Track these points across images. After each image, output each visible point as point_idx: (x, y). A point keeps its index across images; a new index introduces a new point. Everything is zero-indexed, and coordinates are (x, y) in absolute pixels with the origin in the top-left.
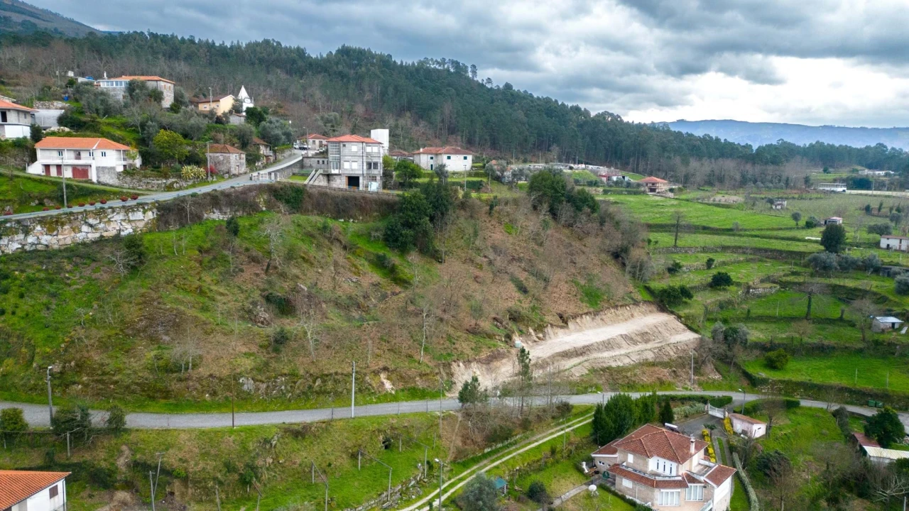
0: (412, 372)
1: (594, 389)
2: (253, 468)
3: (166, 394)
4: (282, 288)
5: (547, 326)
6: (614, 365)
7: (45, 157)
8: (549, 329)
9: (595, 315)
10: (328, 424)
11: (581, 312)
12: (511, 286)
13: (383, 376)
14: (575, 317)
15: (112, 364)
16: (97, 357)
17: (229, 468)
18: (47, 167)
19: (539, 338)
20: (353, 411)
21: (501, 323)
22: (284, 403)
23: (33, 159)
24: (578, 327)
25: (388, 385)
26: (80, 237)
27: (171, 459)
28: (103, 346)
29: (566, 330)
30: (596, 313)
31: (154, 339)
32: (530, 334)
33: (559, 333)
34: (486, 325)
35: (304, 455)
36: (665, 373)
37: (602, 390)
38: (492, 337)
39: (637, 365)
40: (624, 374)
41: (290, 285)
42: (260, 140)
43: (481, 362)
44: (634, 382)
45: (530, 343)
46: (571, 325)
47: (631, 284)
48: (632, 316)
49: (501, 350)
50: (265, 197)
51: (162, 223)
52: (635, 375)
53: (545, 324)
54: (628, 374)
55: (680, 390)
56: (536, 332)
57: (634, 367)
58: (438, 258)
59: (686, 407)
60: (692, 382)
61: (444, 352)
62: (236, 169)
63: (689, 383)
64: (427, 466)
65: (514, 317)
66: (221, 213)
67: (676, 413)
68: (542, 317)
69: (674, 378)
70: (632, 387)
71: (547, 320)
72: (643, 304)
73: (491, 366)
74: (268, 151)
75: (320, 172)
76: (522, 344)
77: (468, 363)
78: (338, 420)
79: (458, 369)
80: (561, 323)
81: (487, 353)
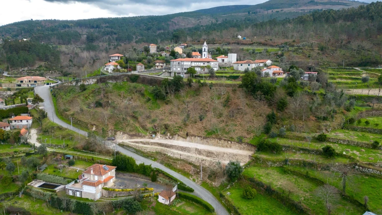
1: (153, 159)
3: (62, 115)
5: (175, 135)
8: (177, 136)
9: (203, 139)
10: (66, 129)
11: (196, 135)
12: (182, 118)
13: (94, 126)
14: (192, 135)
19: (169, 138)
20: (72, 129)
21: (155, 127)
24: (191, 140)
25: (94, 129)
27: (43, 124)
30: (205, 138)
32: (167, 136)
33: (180, 139)
34: (149, 126)
36: (191, 169)
37: (156, 161)
38: (147, 130)
39: (181, 160)
40: (169, 160)
41: (107, 100)
42: (161, 61)
43: (129, 135)
44: (172, 164)
45: (164, 138)
46: (188, 138)
47: (254, 134)
48: (230, 147)
49: (140, 134)
50: (127, 77)
51: (97, 82)
52: (174, 163)
53: (175, 134)
54: (171, 161)
55: (190, 179)
56: (170, 135)
57: (177, 159)
58: (166, 103)
59: (167, 181)
60: (201, 179)
61: (120, 128)
62: (140, 70)
63: (199, 179)
64: (66, 145)
65: (166, 127)
66: (112, 81)
67: (160, 179)
68: (178, 131)
69: (195, 174)
70: (169, 166)
71: (178, 133)
72: (245, 144)
73: (132, 137)
74: (162, 64)
75: (164, 71)
76: (159, 137)
77: (124, 133)
78: (68, 129)
79: (119, 133)
80: (185, 136)
81: (134, 133)
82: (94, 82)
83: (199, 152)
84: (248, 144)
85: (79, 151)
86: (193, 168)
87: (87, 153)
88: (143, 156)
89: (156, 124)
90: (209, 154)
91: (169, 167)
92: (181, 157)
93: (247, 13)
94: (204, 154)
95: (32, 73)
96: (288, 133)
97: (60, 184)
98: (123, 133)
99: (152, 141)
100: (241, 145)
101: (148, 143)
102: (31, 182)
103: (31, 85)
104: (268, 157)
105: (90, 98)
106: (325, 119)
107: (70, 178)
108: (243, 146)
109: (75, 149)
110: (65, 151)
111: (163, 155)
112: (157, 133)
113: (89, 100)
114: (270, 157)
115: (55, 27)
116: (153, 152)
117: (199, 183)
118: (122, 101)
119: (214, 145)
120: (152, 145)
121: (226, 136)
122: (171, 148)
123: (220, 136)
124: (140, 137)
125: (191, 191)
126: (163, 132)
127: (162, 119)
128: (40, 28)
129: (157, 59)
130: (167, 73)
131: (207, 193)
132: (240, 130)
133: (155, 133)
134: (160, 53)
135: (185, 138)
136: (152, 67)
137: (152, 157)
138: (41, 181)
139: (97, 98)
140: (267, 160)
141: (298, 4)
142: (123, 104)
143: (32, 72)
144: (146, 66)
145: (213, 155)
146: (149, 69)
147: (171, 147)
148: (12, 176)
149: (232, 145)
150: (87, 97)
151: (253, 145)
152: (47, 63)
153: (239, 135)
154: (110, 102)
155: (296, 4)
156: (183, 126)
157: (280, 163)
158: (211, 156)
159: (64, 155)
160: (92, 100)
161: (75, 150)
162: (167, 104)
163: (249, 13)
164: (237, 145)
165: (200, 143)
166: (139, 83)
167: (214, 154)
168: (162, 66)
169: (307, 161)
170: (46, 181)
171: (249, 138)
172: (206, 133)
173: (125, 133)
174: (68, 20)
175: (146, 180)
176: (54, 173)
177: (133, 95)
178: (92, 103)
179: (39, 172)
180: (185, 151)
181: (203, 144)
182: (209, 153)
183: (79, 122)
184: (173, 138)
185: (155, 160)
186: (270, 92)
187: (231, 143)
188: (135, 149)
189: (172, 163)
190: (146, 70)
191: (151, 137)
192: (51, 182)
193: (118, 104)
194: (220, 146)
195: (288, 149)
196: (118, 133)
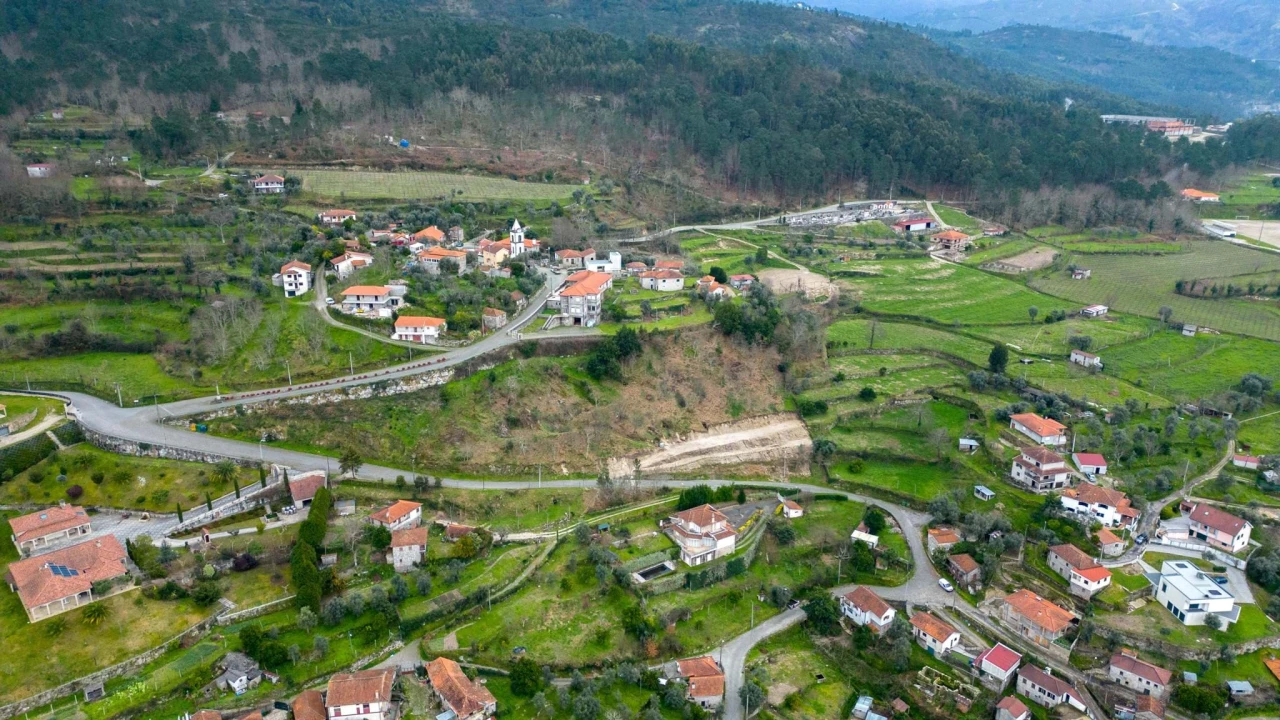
0: (579, 464)
2: (490, 508)
3: (458, 471)
4: (517, 412)
5: (690, 432)
6: (723, 462)
7: (400, 331)
8: (692, 434)
10: (527, 490)
12: (674, 402)
13: (562, 466)
14: (715, 425)
15: (435, 456)
16: (430, 452)
17: (481, 507)
18: (401, 336)
19: (683, 441)
20: (540, 484)
21: (654, 431)
22: (509, 478)
23: (394, 331)
24: (716, 432)
25: (565, 471)
26: (420, 386)
27: (459, 501)
28: (432, 447)
29: (706, 435)
30: (734, 422)
31: (452, 444)
32: (677, 438)
33: (700, 437)
34: (642, 432)
35: (515, 504)
36: (764, 470)
38: (643, 440)
39: (743, 463)
42: (518, 294)
43: (630, 457)
44: (734, 473)
45: (675, 444)
46: (711, 431)
47: (782, 397)
48: (769, 423)
49: (643, 450)
50: (513, 351)
52: (735, 469)
53: (687, 431)
54: (731, 469)
55: (773, 481)
56: (681, 435)
57: (739, 464)
58: (623, 382)
59: (761, 494)
63: (783, 476)
65: (667, 425)
66: (488, 365)
67: (750, 497)
68: (688, 426)
69: (771, 473)
70: (733, 477)
71: (690, 428)
72: (783, 414)
76: (667, 445)
77: (619, 458)
78: (532, 489)
79: (612, 461)
80: (703, 429)
81: (635, 452)
82: (446, 378)
83: (750, 444)
84: (785, 412)
86: (765, 468)
89: (648, 425)
90: (763, 441)
92: (740, 459)
94: (758, 444)
98: (617, 458)
100: (778, 417)
101: (673, 459)
107: (668, 548)
108: (781, 416)
109: (592, 513)
111: (714, 466)
112: (662, 440)
116: (699, 468)
117: (786, 481)
118: (545, 402)
120: (680, 459)
121: (757, 410)
122: (711, 452)
123: (751, 412)
124: (648, 454)
126: (667, 434)
127: (649, 414)
132: (763, 395)
133: (658, 440)
135: (706, 432)
137: (699, 475)
142: (552, 407)
145: (769, 441)
150: (474, 414)
153: (767, 403)
154: (529, 411)
156: (687, 415)
158: (767, 444)
160: (491, 418)
161: (593, 516)
162: (625, 384)
164: (775, 418)
166: (538, 355)
167: (768, 439)
169: (857, 412)
171: (780, 404)
172: (729, 415)
173: (622, 457)
175: (732, 507)
177: (551, 383)
178: (500, 423)
180: (731, 450)
181: (734, 431)
184: (689, 439)
185: (706, 477)
187: (767, 417)
191: (662, 448)
193: (546, 410)
194: (756, 428)
196: (609, 461)
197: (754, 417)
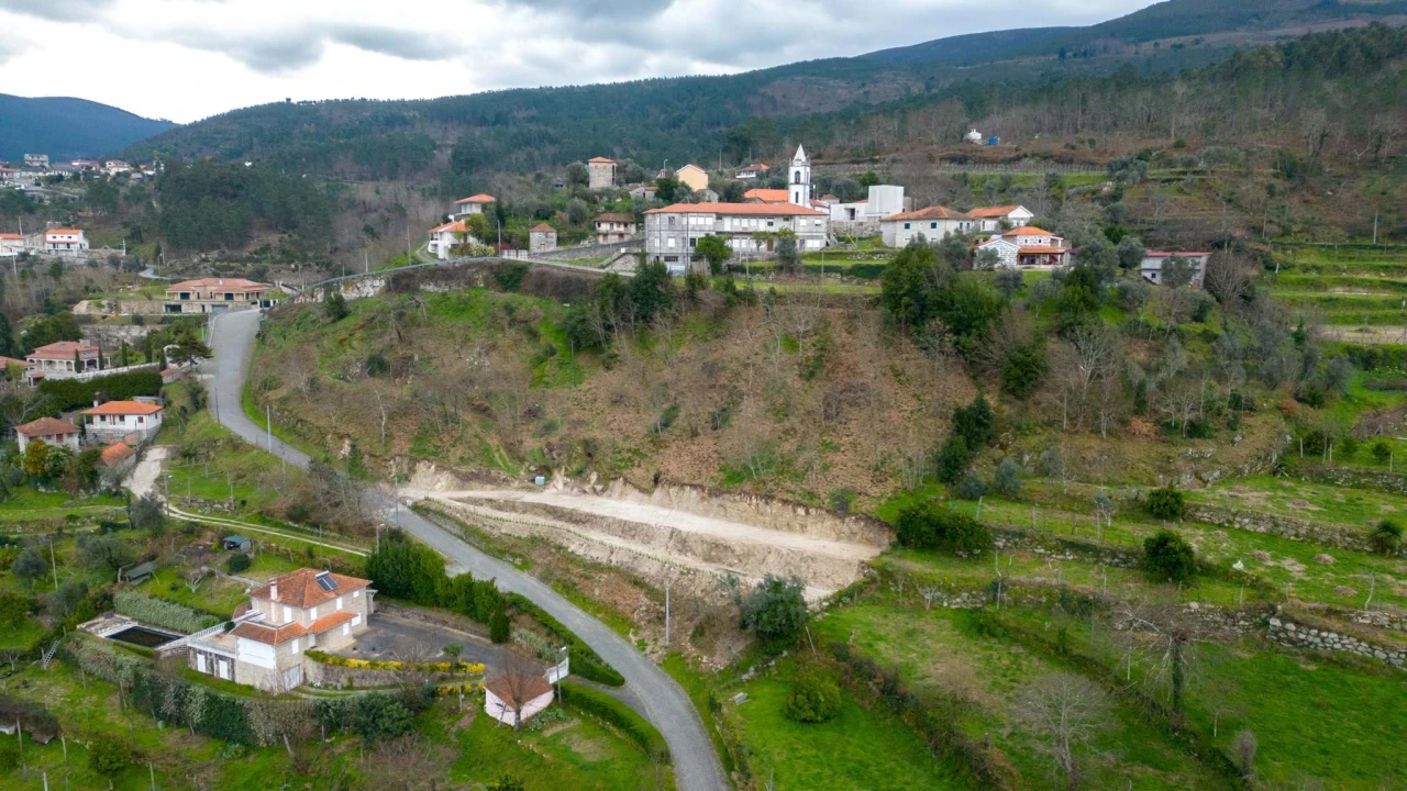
1: (518, 561)
2: (195, 452)
5: (615, 479)
6: (572, 548)
8: (618, 485)
9: (710, 495)
11: (686, 481)
14: (674, 483)
17: (190, 446)
19: (594, 490)
21: (551, 451)
24: (666, 501)
29: (646, 497)
30: (715, 493)
32: (589, 482)
33: (630, 496)
36: (638, 603)
37: (528, 569)
38: (521, 460)
39: (609, 569)
40: (570, 566)
41: (409, 352)
42: (621, 217)
43: (457, 474)
44: (574, 584)
45: (576, 490)
46: (658, 493)
47: (899, 484)
48: (803, 527)
49: (494, 473)
50: (485, 274)
51: (388, 289)
52: (587, 578)
53: (612, 476)
54: (576, 571)
55: (629, 641)
56: (599, 481)
57: (597, 566)
58: (604, 362)
59: (541, 641)
60: (667, 643)
61: (432, 449)
62: (542, 248)
63: (661, 642)
64: (238, 503)
65: (590, 451)
66: (436, 285)
67: (520, 635)
68: (626, 467)
69: (649, 621)
70: (568, 590)
71: (625, 472)
72: (857, 520)
73: (467, 484)
74: (622, 229)
75: (623, 250)
76: (560, 486)
77: (441, 468)
78: (260, 449)
79: (424, 469)
80: (648, 485)
81: (472, 468)
82: (377, 290)
83: (682, 542)
84: (869, 519)
85: (276, 525)
86: (644, 601)
87: (302, 531)
88: (485, 552)
89: (554, 440)
90: (716, 550)
91: (568, 593)
92: (614, 558)
93: (1057, 56)
94: (699, 550)
95: (232, 269)
96: (1037, 484)
97: (181, 631)
98: (437, 467)
99: (530, 498)
100: (843, 522)
101: (510, 506)
102: (89, 619)
103: (213, 306)
104: (929, 571)
105: (355, 343)
106: (1195, 431)
107: (213, 614)
108: (850, 525)
109: (265, 517)
110: (231, 525)
111: (553, 550)
112: (556, 472)
113: (349, 351)
114: (937, 571)
115: (361, 122)
116: (519, 538)
117: (654, 657)
118: (457, 355)
119: (746, 521)
120: (524, 512)
121: (793, 487)
122: (588, 525)
123: (770, 485)
124: (490, 483)
125: (615, 681)
126: (575, 467)
127: (581, 423)
128: (312, 129)
129: (609, 209)
130: (631, 257)
131: (671, 694)
132: (850, 464)
133: (547, 471)
134: (625, 187)
135: (647, 492)
136: (583, 236)
137: (514, 556)
138: (124, 617)
139: (377, 345)
140: (923, 582)
141: (1268, 14)
142: (458, 365)
143: (232, 265)
144: (564, 234)
145: (730, 554)
146: (574, 244)
147: (588, 521)
148: (34, 594)
149: (810, 520)
150: (345, 339)
151: (887, 525)
152: (290, 236)
153: (840, 484)
154: (416, 358)
155: (1256, 16)
156: (647, 448)
157: (974, 597)
158: (720, 560)
159: (223, 535)
160: (358, 350)
161: (264, 522)
162: (608, 368)
163: (1062, 54)
164: (829, 522)
165: (695, 513)
166: (526, 292)
167: (733, 551)
168: (621, 235)
169: (1075, 592)
170: (140, 621)
171: (877, 497)
172: (722, 476)
173: (445, 469)
174: (407, 99)
175: (473, 636)
176: (172, 593)
177: (500, 335)
178: (358, 360)
179: (121, 588)
180: (633, 537)
181: (706, 513)
182: (717, 546)
183: (299, 425)
184: (608, 492)
185: (526, 565)
186: (977, 323)
187: (807, 512)
188: (462, 525)
189: (576, 580)
190: (561, 248)
191: (531, 484)
192: (157, 625)
193: (443, 366)
194: (765, 525)
195: (1016, 544)
196: (421, 467)
197: (769, 498)
